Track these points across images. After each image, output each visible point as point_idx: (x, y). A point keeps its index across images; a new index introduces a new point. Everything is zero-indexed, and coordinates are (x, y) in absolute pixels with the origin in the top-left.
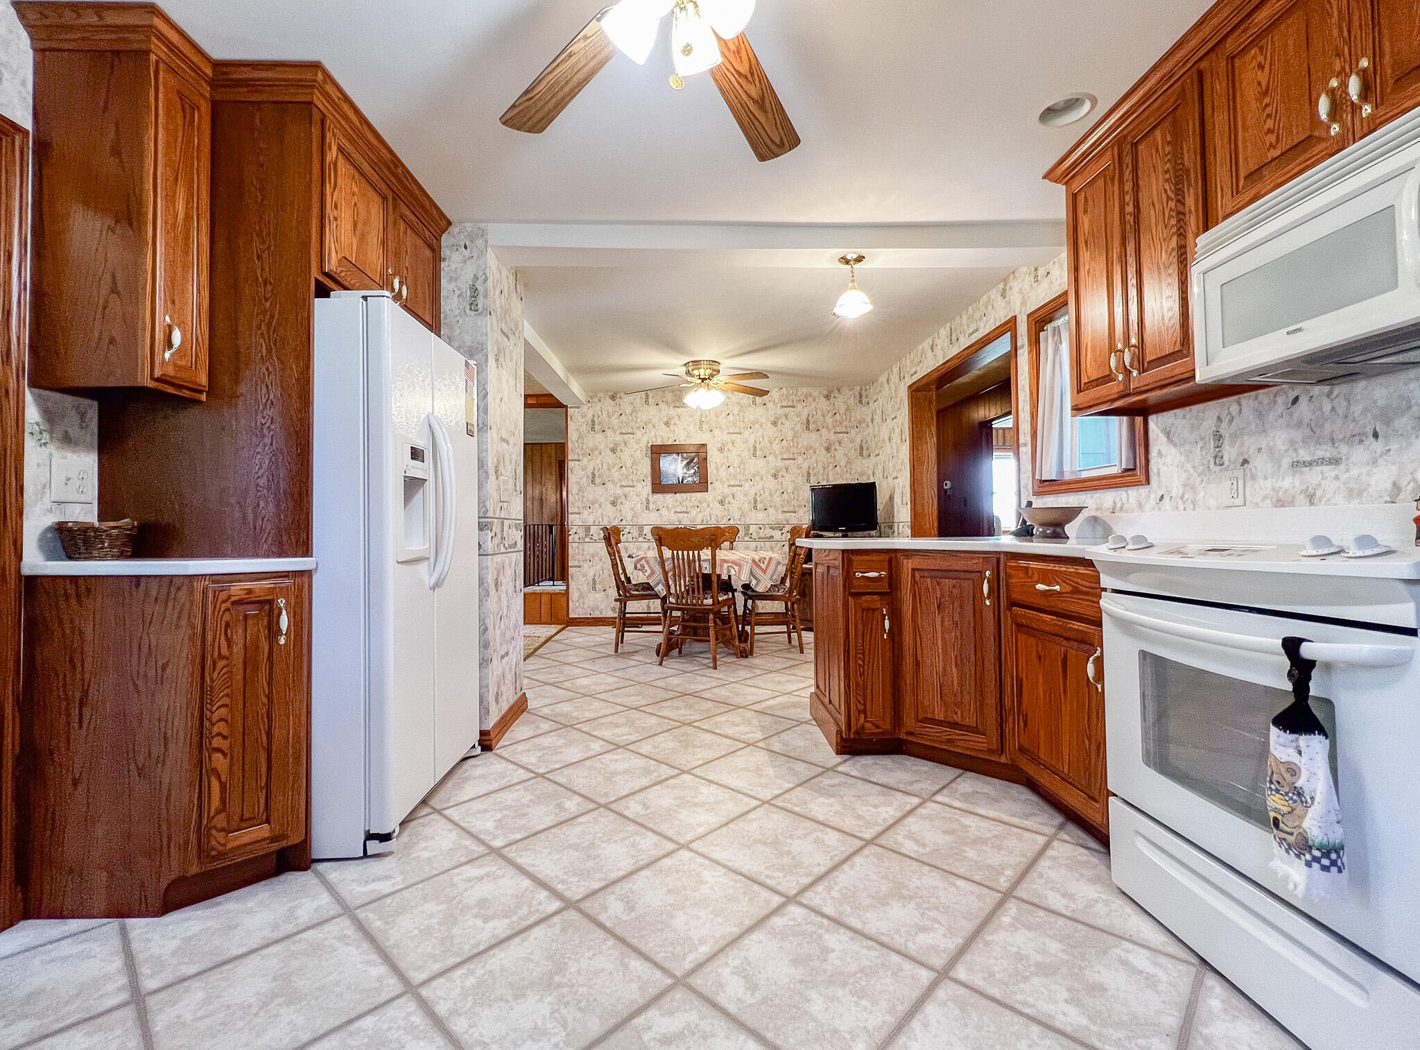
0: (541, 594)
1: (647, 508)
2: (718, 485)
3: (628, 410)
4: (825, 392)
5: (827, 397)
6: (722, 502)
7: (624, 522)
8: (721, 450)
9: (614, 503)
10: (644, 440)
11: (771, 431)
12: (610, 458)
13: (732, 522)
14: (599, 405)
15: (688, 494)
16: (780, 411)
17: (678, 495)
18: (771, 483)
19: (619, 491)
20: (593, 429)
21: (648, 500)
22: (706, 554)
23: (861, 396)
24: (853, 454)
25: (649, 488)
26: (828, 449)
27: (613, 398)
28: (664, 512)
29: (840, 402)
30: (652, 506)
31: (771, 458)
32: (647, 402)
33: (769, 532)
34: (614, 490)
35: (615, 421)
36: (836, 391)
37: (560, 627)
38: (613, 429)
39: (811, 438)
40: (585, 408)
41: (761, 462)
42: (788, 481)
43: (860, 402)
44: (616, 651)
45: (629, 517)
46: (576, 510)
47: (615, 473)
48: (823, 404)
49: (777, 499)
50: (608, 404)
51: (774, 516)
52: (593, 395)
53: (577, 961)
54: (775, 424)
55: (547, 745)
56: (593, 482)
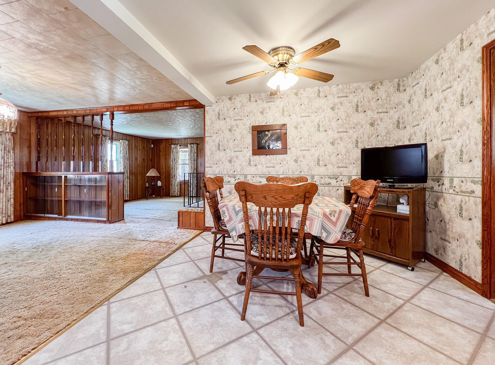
0: (190, 212)
1: (250, 164)
2: (293, 150)
3: (239, 106)
4: (371, 85)
5: (372, 88)
6: (296, 161)
7: (236, 173)
8: (296, 128)
9: (230, 161)
10: (248, 124)
11: (330, 113)
12: (228, 134)
13: (302, 173)
14: (222, 103)
15: (275, 156)
16: (337, 100)
17: (268, 156)
18: (330, 148)
19: (233, 154)
20: (219, 118)
21: (250, 159)
23: (399, 85)
24: (391, 127)
25: (251, 152)
26: (372, 124)
27: (230, 99)
28: (259, 166)
29: (382, 92)
30: (252, 163)
31: (330, 132)
32: (250, 100)
33: (328, 180)
34: (230, 153)
35: (231, 113)
36: (380, 84)
37: (198, 232)
38: (230, 117)
39: (360, 117)
40: (214, 106)
41: (323, 134)
42: (341, 147)
43: (398, 90)
44: (211, 271)
45: (239, 169)
46: (209, 165)
47: (231, 144)
48: (369, 93)
49: (334, 159)
50: (228, 103)
51: (332, 170)
52: (219, 97)
54: (333, 109)
56: (219, 149)
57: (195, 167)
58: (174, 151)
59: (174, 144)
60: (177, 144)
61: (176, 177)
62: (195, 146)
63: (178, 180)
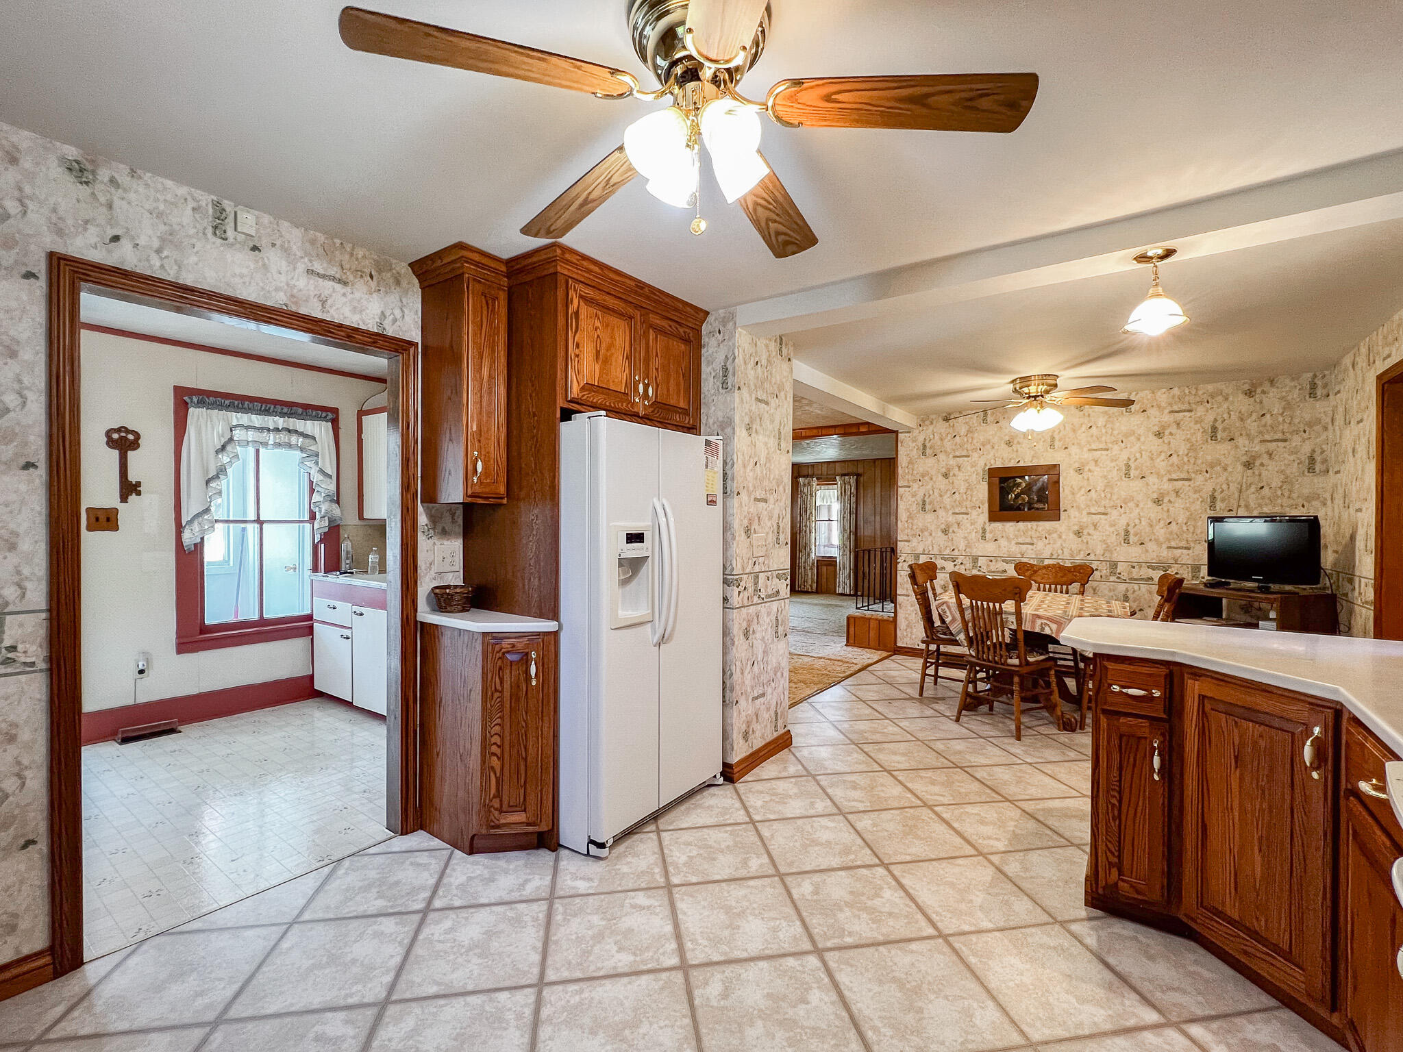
0: (870, 619)
1: (983, 538)
2: (1073, 513)
3: (963, 431)
4: (1247, 387)
5: (1250, 393)
6: (1078, 534)
7: (956, 552)
8: (1079, 471)
9: (945, 532)
10: (981, 463)
11: (1154, 444)
12: (941, 483)
13: (1092, 557)
14: (931, 428)
15: (1034, 524)
16: (1167, 418)
17: (1021, 524)
18: (1153, 512)
19: (951, 519)
20: (924, 453)
21: (984, 530)
22: (1009, 606)
23: (1313, 386)
24: (1294, 469)
25: (986, 515)
26: (1248, 465)
27: (946, 419)
28: (1003, 542)
29: (1272, 400)
30: (988, 536)
31: (1152, 479)
32: (985, 420)
33: (1146, 572)
34: (945, 517)
35: (948, 444)
36: (1267, 384)
37: (885, 654)
38: (946, 452)
39: (1221, 450)
40: (916, 433)
41: (1137, 485)
42: (1178, 509)
43: (1312, 394)
44: (921, 695)
45: (962, 546)
46: (905, 538)
47: (947, 500)
48: (1242, 403)
49: (1160, 532)
50: (941, 427)
51: (1155, 552)
52: (924, 419)
53: (651, 1024)
54: (1159, 434)
55: (780, 791)
56: (923, 509)
57: (853, 528)
58: (806, 491)
59: (804, 476)
60: (812, 476)
61: (808, 549)
62: (852, 480)
63: (813, 555)
